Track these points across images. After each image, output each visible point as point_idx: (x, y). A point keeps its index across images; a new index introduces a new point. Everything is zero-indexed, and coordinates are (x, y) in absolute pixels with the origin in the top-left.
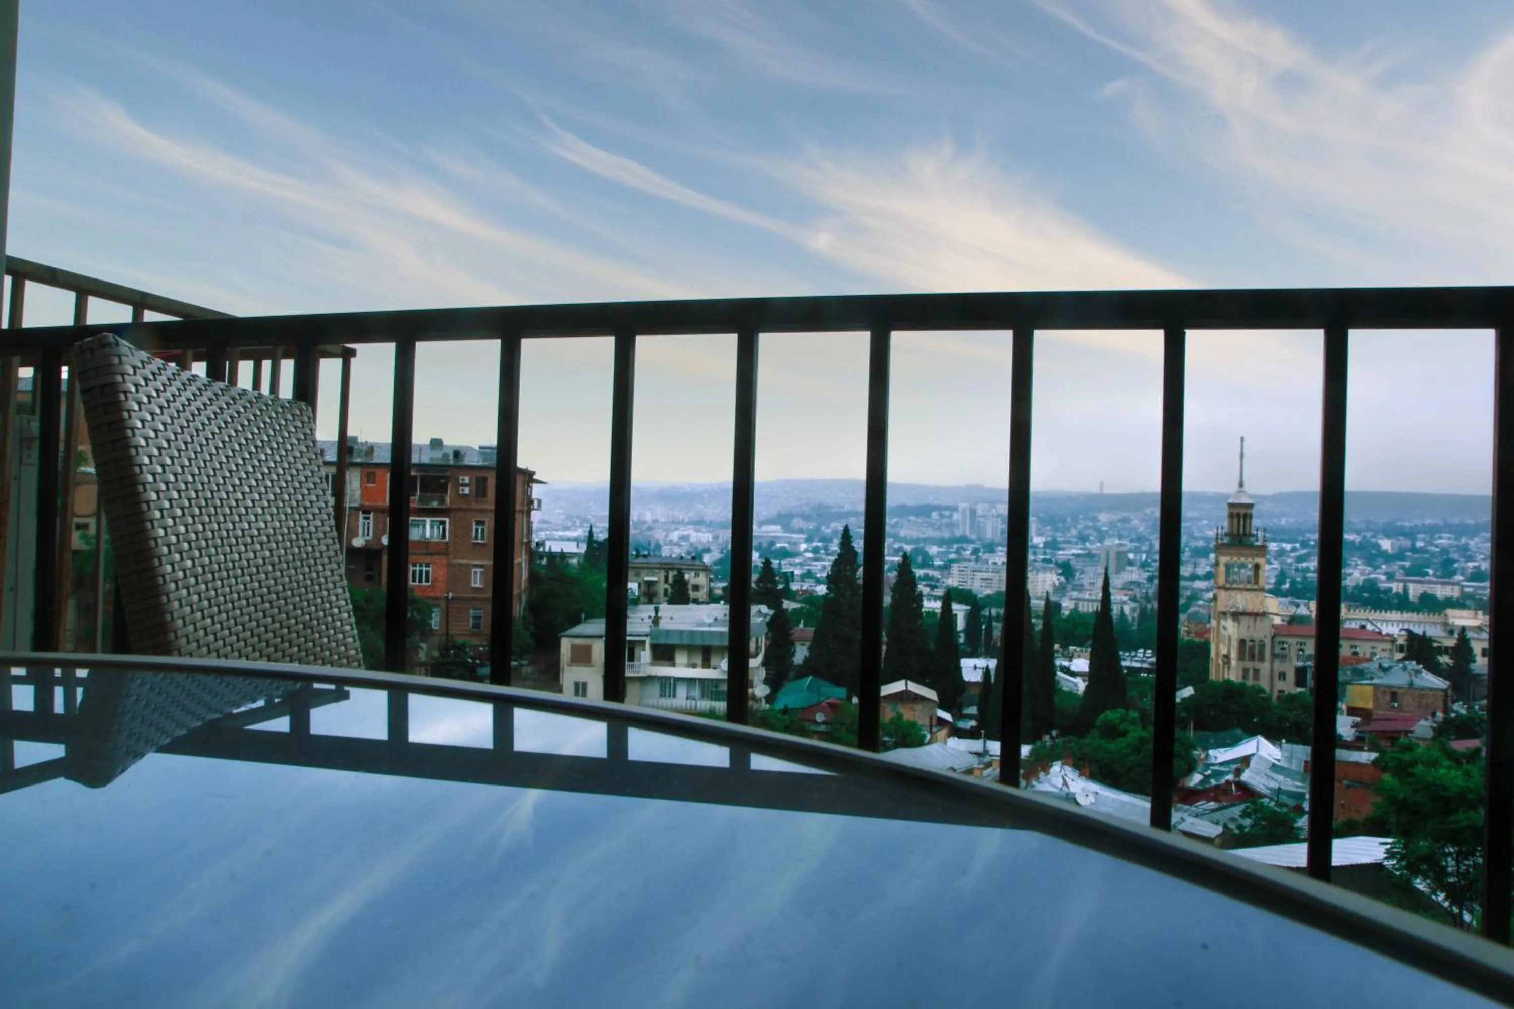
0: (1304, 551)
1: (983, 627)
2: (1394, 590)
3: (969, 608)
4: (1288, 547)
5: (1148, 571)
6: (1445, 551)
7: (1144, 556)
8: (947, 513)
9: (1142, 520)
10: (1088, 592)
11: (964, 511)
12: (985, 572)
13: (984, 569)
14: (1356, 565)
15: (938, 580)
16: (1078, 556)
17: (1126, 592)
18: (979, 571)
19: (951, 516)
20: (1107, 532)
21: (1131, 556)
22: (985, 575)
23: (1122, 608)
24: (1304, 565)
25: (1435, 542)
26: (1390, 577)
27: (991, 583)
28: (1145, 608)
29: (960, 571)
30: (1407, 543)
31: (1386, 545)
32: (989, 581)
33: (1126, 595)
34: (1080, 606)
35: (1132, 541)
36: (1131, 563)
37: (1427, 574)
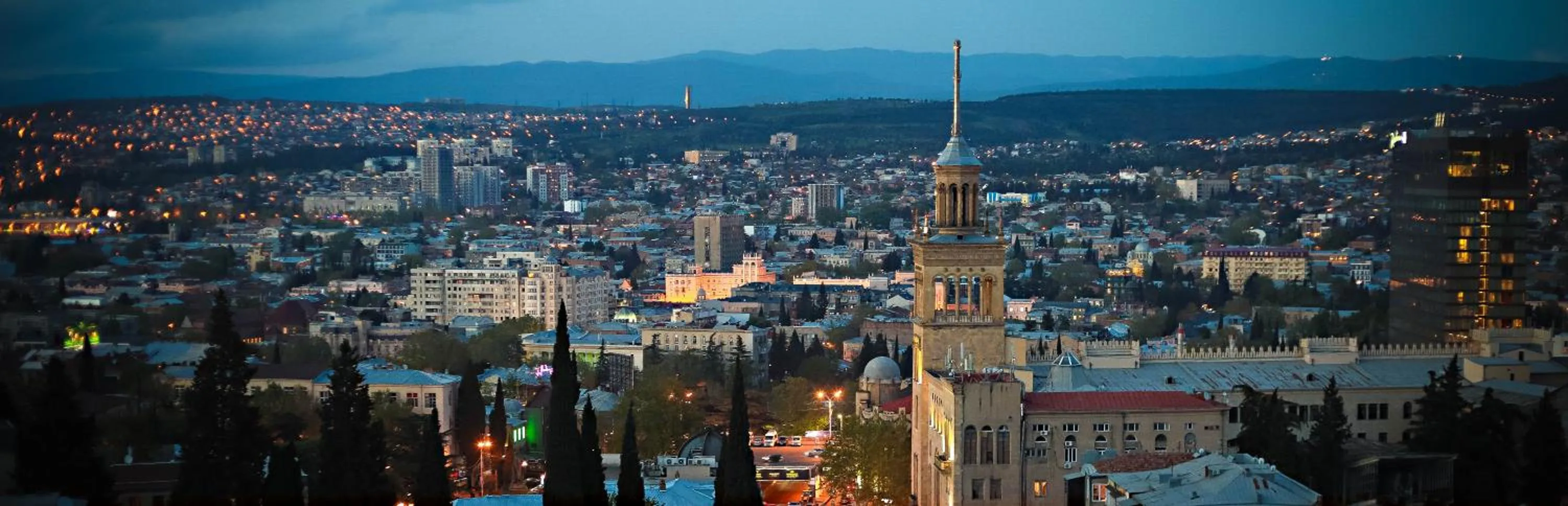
0: (1052, 207)
1: (488, 411)
2: (1205, 273)
3: (459, 378)
4: (1025, 198)
5: (783, 260)
6: (1280, 192)
7: (773, 230)
8: (395, 161)
9: (763, 160)
10: (675, 311)
11: (427, 152)
12: (477, 280)
13: (475, 276)
14: (1142, 227)
15: (382, 300)
16: (648, 236)
17: (744, 305)
18: (465, 281)
19: (402, 167)
20: (702, 185)
21: (749, 230)
22: (478, 287)
23: (740, 340)
24: (1056, 231)
25: (1268, 180)
26: (1197, 245)
27: (490, 304)
28: (783, 335)
29: (428, 282)
30: (1221, 184)
31: (1187, 187)
32: (487, 300)
33: (745, 311)
34: (662, 338)
35: (749, 201)
36: (750, 246)
37: (1254, 240)
